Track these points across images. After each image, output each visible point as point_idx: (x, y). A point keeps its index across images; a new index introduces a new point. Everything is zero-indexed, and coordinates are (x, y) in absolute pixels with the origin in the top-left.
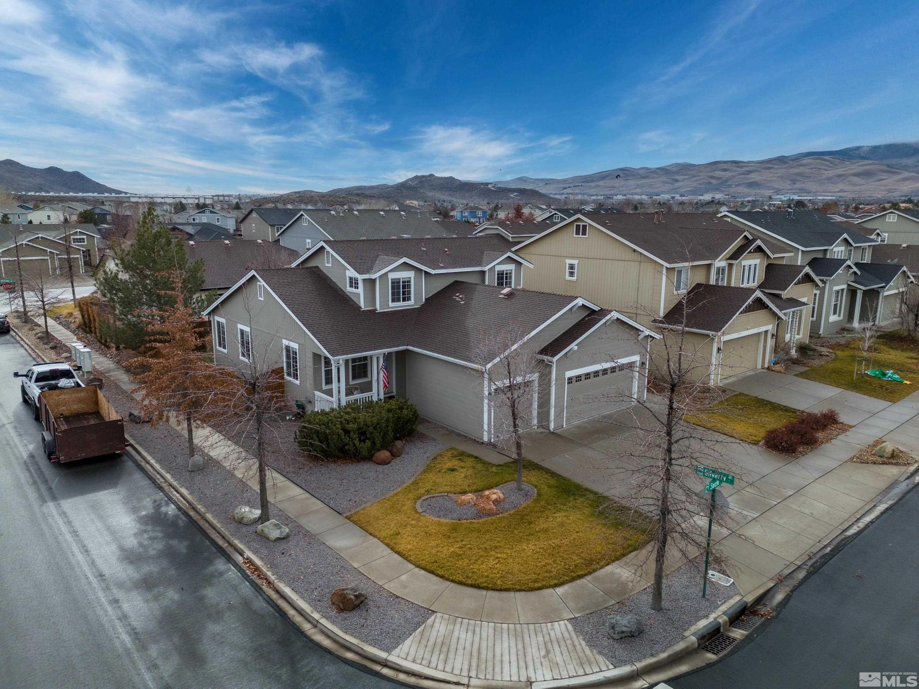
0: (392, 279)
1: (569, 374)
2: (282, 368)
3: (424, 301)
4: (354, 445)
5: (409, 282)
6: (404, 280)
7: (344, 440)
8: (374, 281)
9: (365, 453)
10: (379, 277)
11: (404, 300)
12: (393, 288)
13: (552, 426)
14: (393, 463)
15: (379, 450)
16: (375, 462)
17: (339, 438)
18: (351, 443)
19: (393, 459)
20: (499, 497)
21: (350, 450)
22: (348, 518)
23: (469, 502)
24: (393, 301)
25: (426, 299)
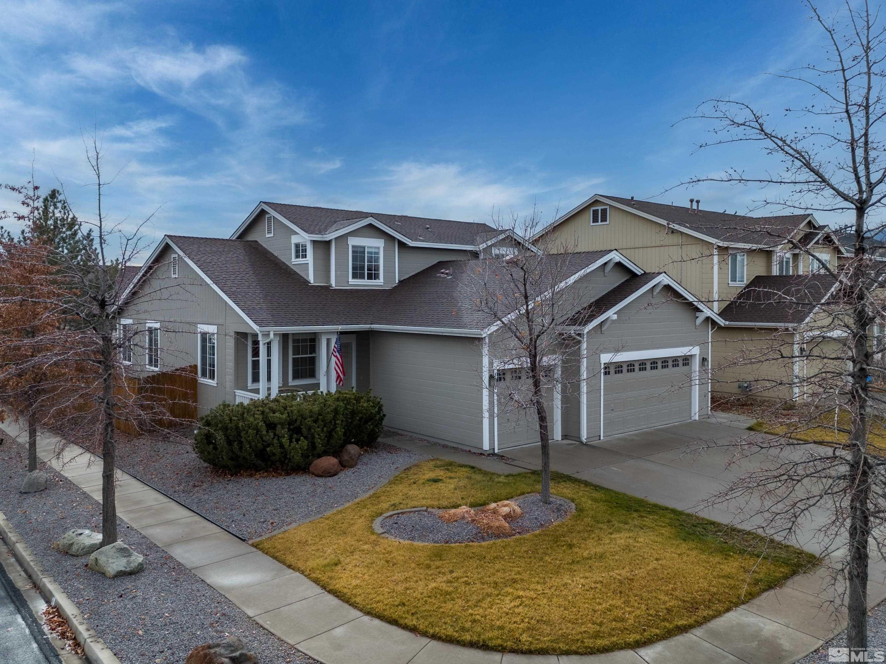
0: (353, 247)
1: (605, 358)
2: (196, 366)
3: (397, 282)
4: (282, 446)
5: (378, 253)
6: (370, 250)
7: (266, 438)
8: (328, 243)
9: (297, 458)
10: (336, 238)
11: (370, 277)
12: (354, 259)
13: (584, 436)
14: (342, 475)
15: (319, 456)
16: (313, 474)
17: (257, 434)
18: (275, 441)
19: (341, 470)
20: (514, 511)
21: (274, 454)
22: (256, 546)
23: (463, 518)
24: (355, 276)
25: (400, 282)
